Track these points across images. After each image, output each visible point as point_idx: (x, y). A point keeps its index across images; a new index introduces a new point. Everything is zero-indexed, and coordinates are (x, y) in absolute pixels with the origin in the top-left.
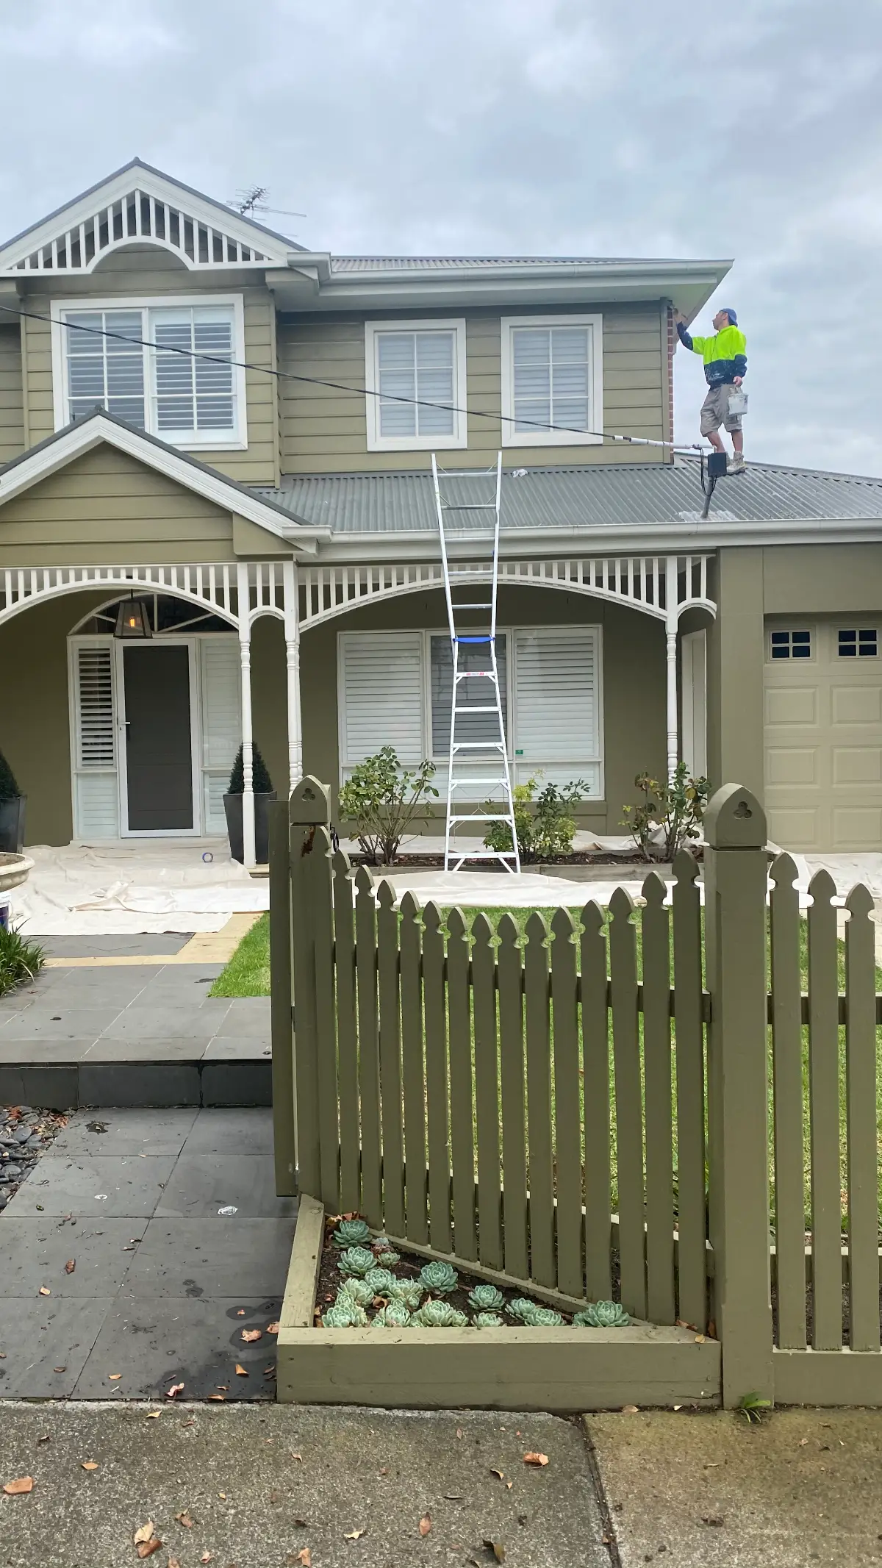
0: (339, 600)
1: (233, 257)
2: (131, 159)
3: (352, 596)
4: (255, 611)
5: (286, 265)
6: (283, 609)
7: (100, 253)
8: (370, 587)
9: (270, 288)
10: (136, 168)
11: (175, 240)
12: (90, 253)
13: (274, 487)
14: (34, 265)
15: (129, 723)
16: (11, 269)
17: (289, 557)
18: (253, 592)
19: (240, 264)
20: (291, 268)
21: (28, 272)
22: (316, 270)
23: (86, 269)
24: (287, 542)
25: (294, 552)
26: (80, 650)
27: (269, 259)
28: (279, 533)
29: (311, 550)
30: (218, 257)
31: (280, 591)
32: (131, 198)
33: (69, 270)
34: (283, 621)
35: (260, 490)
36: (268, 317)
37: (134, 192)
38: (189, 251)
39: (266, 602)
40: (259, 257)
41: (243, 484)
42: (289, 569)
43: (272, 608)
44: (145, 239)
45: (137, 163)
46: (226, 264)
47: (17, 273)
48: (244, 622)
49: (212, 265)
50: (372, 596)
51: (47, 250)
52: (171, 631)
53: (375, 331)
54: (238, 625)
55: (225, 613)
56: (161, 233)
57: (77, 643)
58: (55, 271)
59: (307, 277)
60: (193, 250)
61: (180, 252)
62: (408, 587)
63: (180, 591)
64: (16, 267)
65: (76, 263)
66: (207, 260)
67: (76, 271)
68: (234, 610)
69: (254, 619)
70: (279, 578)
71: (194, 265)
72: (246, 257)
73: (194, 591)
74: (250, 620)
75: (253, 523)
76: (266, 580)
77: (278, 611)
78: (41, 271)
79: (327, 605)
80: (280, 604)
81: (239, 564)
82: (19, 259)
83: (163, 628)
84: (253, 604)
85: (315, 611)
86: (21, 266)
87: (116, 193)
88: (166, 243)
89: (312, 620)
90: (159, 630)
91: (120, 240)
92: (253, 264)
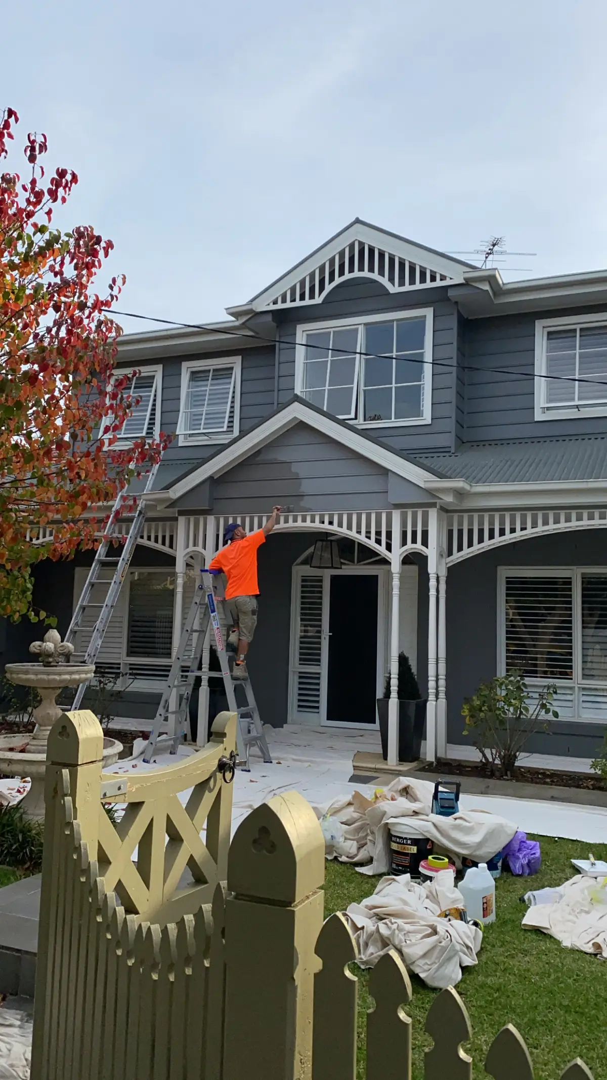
0: (481, 540)
1: (423, 280)
2: (353, 219)
3: (491, 537)
4: (405, 548)
5: (463, 281)
6: (427, 547)
7: (328, 288)
8: (507, 530)
9: (453, 301)
10: (357, 225)
11: (381, 273)
12: (322, 288)
13: (450, 452)
14: (284, 301)
15: (331, 634)
16: (269, 305)
17: (433, 505)
18: (404, 534)
19: (429, 284)
20: (467, 283)
21: (280, 306)
22: (487, 283)
23: (318, 300)
24: (429, 492)
25: (438, 501)
26: (302, 576)
27: (451, 279)
28: (422, 485)
29: (449, 499)
30: (412, 282)
31: (425, 534)
32: (352, 246)
33: (307, 302)
34: (427, 557)
35: (415, 456)
36: (453, 323)
37: (354, 242)
38: (391, 279)
39: (414, 541)
40: (443, 278)
41: (404, 452)
42: (433, 514)
43: (419, 546)
44: (361, 274)
45: (358, 221)
46: (418, 286)
47: (273, 307)
48: (395, 557)
49: (407, 288)
50: (509, 538)
51: (293, 290)
52: (365, 564)
53: (544, 327)
54: (390, 559)
55: (382, 549)
56: (371, 269)
57: (299, 571)
58: (298, 303)
59: (481, 289)
60: (394, 279)
61: (384, 281)
62: (541, 530)
63: (348, 532)
64: (272, 303)
65: (312, 296)
66: (404, 285)
67: (312, 302)
68: (389, 548)
69: (404, 555)
70: (425, 523)
71: (393, 289)
72: (433, 279)
73: (359, 532)
74: (401, 555)
75: (405, 478)
76: (414, 524)
77: (424, 548)
78: (289, 305)
79: (470, 544)
80: (425, 543)
81: (393, 511)
82: (274, 298)
83: (360, 562)
84: (404, 543)
85: (460, 549)
86: (275, 302)
87: (343, 243)
88: (375, 276)
89: (457, 557)
90: (358, 562)
91: (343, 277)
92: (438, 283)
